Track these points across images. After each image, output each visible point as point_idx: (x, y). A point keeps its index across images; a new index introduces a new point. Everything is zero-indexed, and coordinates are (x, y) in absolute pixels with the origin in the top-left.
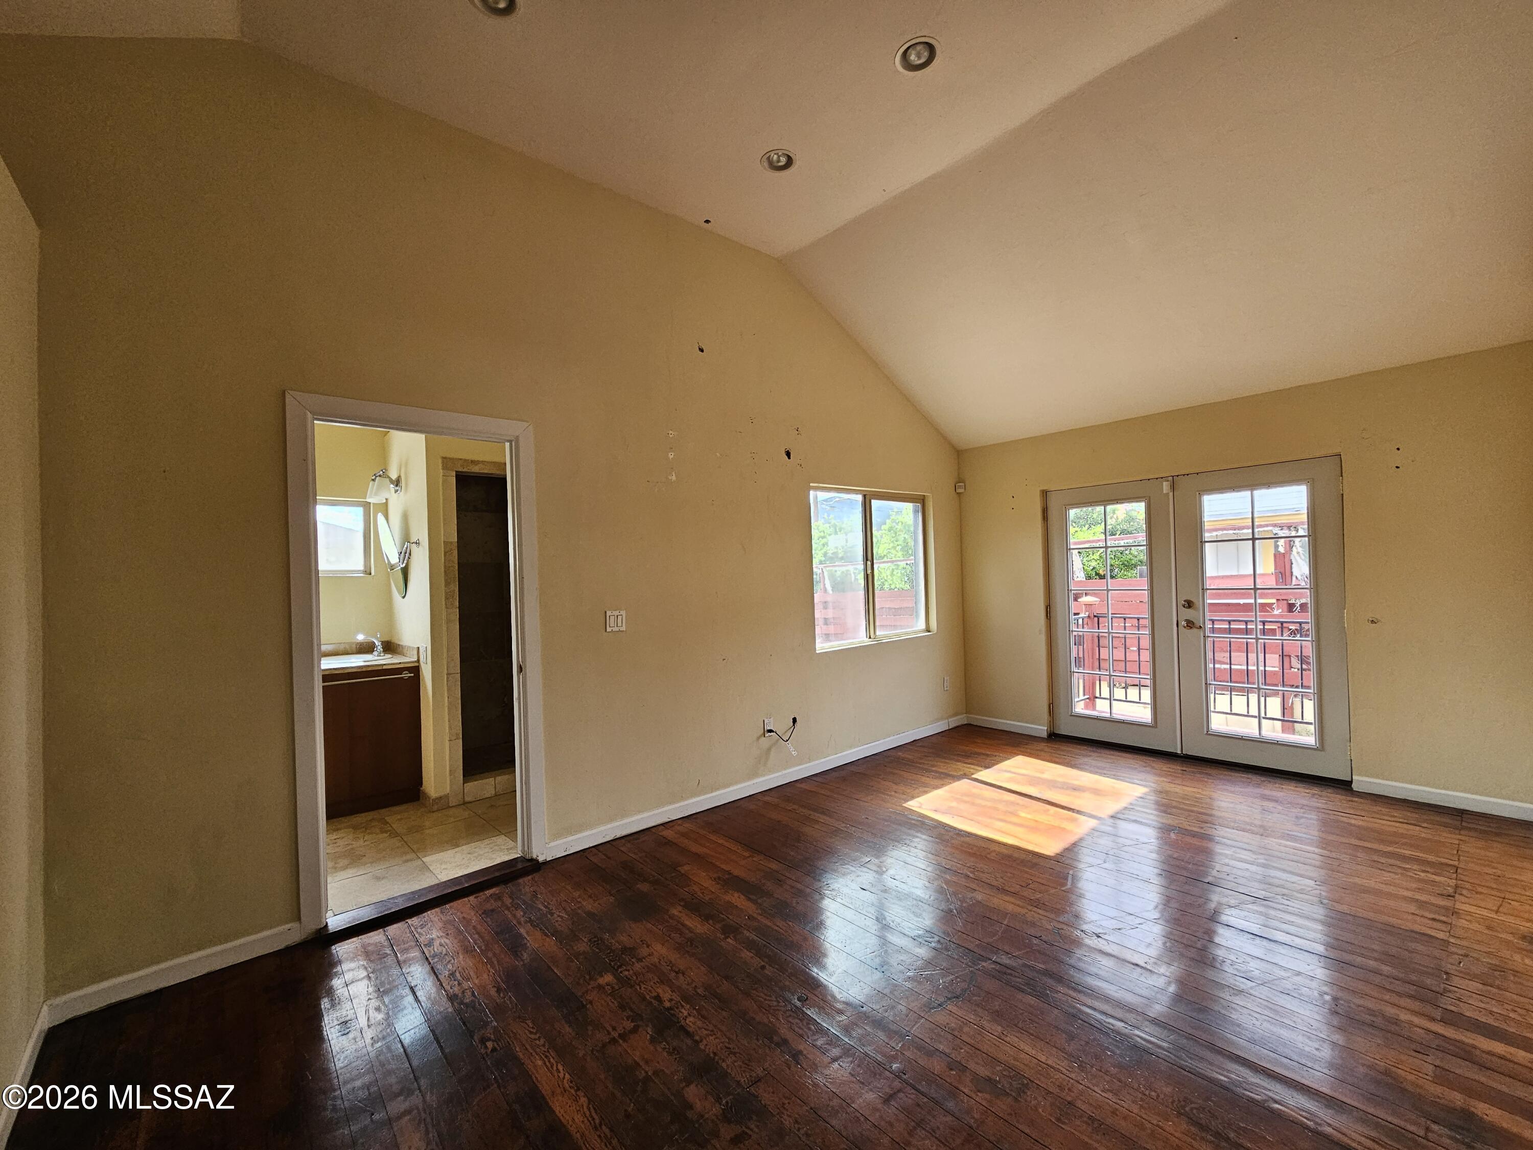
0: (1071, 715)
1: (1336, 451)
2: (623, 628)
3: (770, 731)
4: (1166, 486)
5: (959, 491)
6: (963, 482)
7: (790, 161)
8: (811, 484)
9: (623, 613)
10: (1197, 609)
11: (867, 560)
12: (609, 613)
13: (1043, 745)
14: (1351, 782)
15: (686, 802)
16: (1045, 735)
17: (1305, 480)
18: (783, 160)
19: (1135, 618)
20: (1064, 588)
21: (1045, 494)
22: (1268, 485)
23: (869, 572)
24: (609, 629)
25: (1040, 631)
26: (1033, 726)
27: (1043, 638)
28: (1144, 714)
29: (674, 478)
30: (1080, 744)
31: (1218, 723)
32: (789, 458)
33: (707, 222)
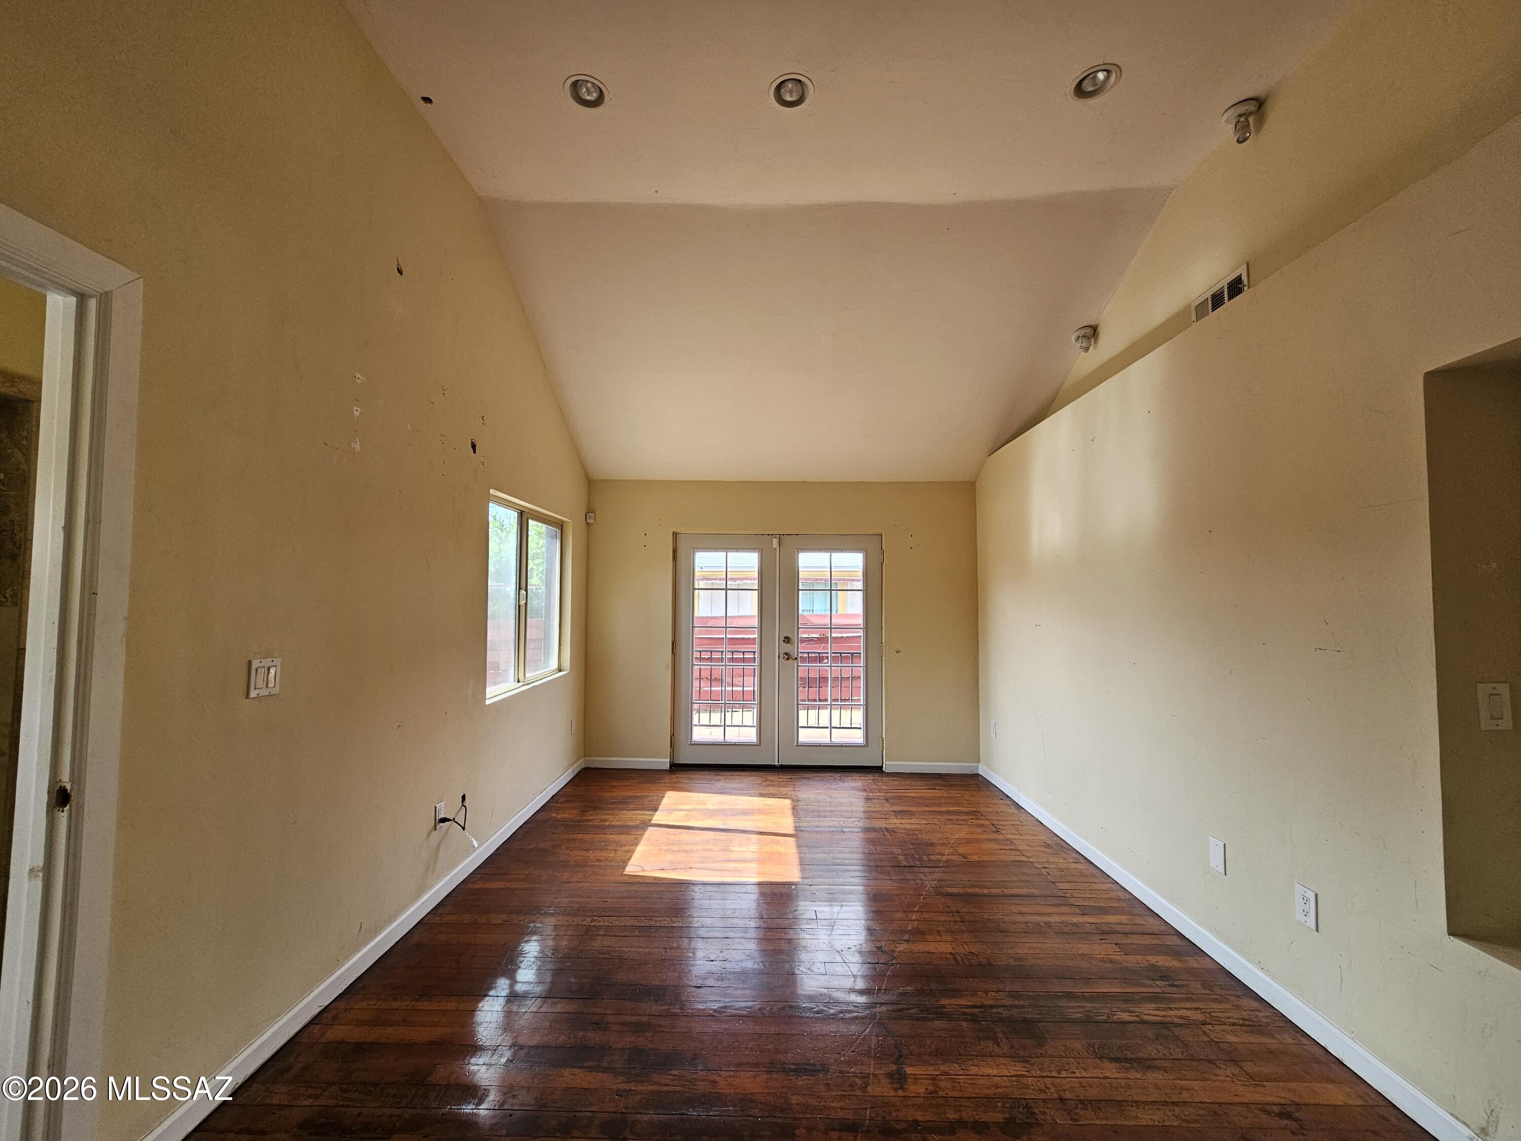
0: (691, 744)
1: (879, 532)
2: (276, 691)
3: (444, 820)
4: (775, 541)
5: (589, 521)
6: (593, 512)
7: (598, 102)
8: (492, 491)
9: (278, 661)
10: (793, 644)
11: (520, 589)
12: (255, 664)
13: (667, 779)
14: (882, 767)
15: (344, 969)
16: (667, 767)
17: (862, 549)
18: (593, 97)
19: (719, 651)
20: (689, 624)
21: (675, 535)
22: (842, 550)
23: (523, 602)
24: (253, 694)
25: (667, 665)
26: (659, 760)
27: (669, 673)
28: (750, 735)
29: (358, 446)
30: (700, 770)
31: (805, 736)
32: (475, 452)
33: (427, 100)
